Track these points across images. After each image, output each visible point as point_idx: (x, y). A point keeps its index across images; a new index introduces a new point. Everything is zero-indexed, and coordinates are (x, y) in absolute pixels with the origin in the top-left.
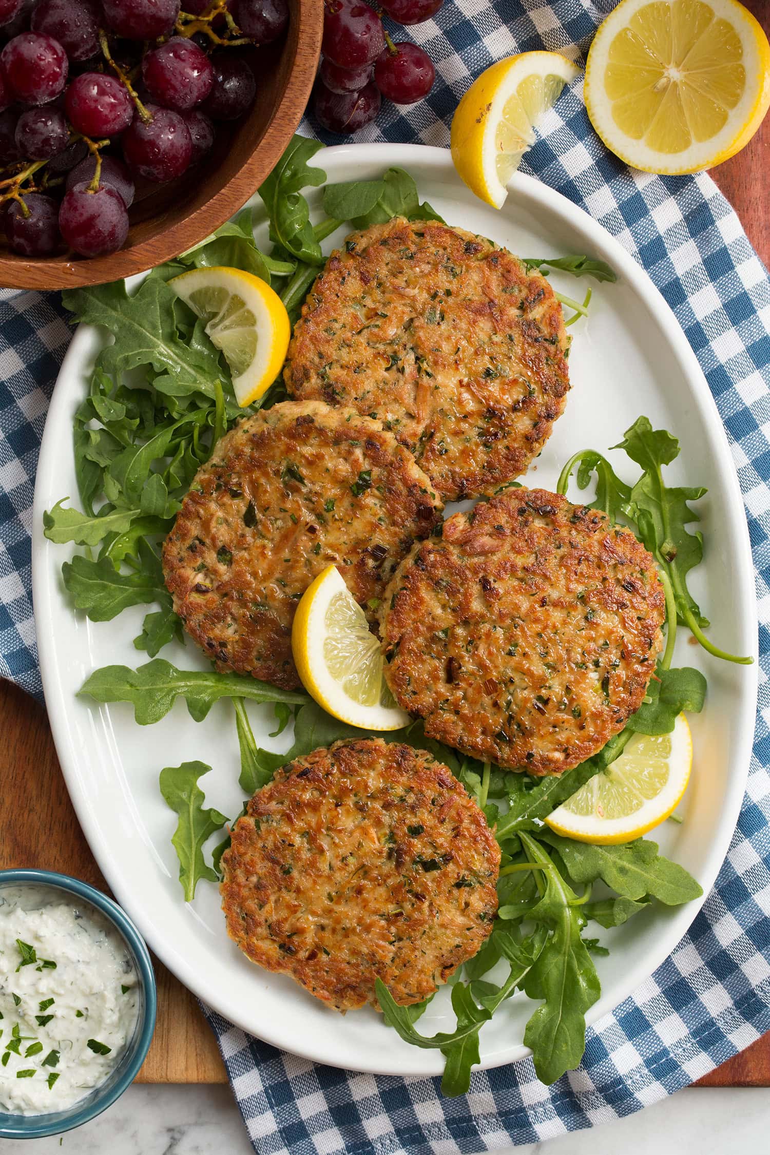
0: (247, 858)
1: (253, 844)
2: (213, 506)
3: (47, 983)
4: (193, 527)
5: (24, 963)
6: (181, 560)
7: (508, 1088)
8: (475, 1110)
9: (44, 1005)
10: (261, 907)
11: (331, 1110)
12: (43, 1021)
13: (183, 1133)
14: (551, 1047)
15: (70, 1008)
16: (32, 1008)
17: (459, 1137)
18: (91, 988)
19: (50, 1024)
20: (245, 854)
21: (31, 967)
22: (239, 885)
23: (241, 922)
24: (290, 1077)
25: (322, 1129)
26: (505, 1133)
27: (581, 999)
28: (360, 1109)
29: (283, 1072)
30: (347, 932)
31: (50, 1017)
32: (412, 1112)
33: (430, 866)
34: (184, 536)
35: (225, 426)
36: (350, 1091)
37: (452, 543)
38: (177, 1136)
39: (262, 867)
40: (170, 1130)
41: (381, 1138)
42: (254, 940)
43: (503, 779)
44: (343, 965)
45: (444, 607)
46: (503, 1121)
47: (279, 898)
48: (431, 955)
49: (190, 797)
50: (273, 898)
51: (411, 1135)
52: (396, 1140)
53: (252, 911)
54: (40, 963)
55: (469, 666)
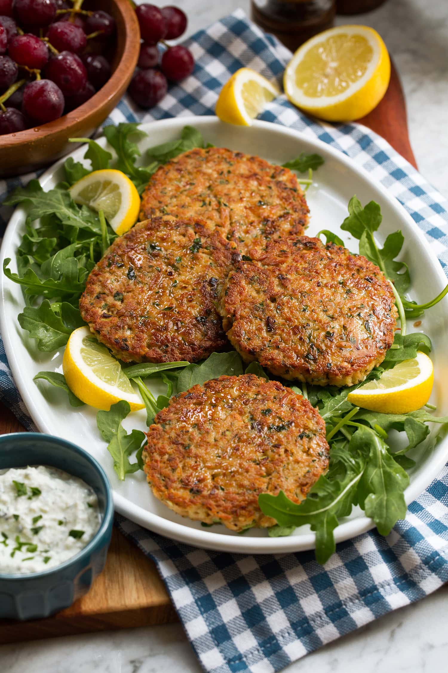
0: (160, 445)
1: (162, 437)
2: (107, 275)
3: (36, 504)
4: (97, 287)
5: (19, 496)
6: (92, 304)
7: (362, 572)
8: (343, 596)
9: (35, 520)
10: (174, 470)
11: (243, 614)
12: (36, 531)
13: (141, 662)
14: (385, 510)
15: (54, 520)
16: (27, 523)
17: (336, 620)
18: (66, 504)
19: (42, 533)
20: (158, 443)
21: (24, 498)
22: (156, 461)
23: (162, 482)
24: (211, 590)
25: (240, 632)
26: (367, 609)
27: (397, 483)
28: (263, 608)
29: (205, 588)
30: (233, 474)
31: (41, 528)
32: (300, 607)
33: (280, 429)
34: (91, 293)
35: (109, 242)
36: (254, 595)
37: (257, 261)
38: (137, 665)
39: (169, 449)
40: (132, 662)
41: (282, 631)
42: (172, 491)
43: (316, 395)
44: (234, 495)
45: (258, 292)
46: (364, 600)
47: (184, 464)
48: (291, 480)
49: (117, 431)
50: (180, 465)
51: (302, 627)
52: (293, 633)
53: (168, 474)
54: (30, 493)
55: (279, 321)
